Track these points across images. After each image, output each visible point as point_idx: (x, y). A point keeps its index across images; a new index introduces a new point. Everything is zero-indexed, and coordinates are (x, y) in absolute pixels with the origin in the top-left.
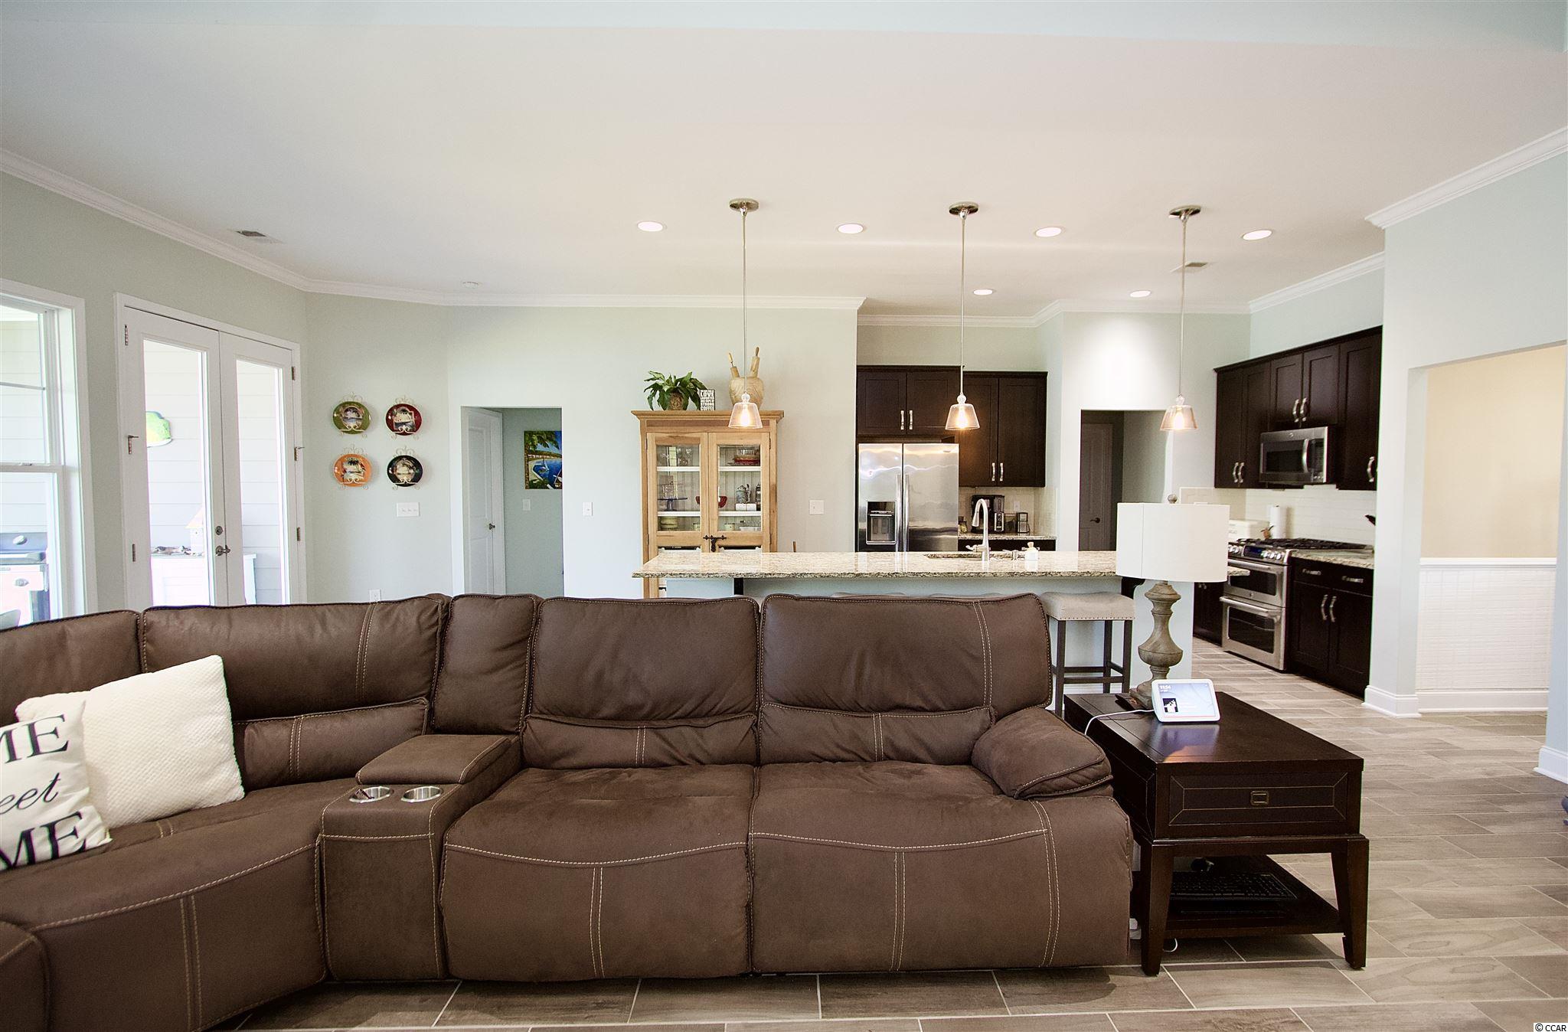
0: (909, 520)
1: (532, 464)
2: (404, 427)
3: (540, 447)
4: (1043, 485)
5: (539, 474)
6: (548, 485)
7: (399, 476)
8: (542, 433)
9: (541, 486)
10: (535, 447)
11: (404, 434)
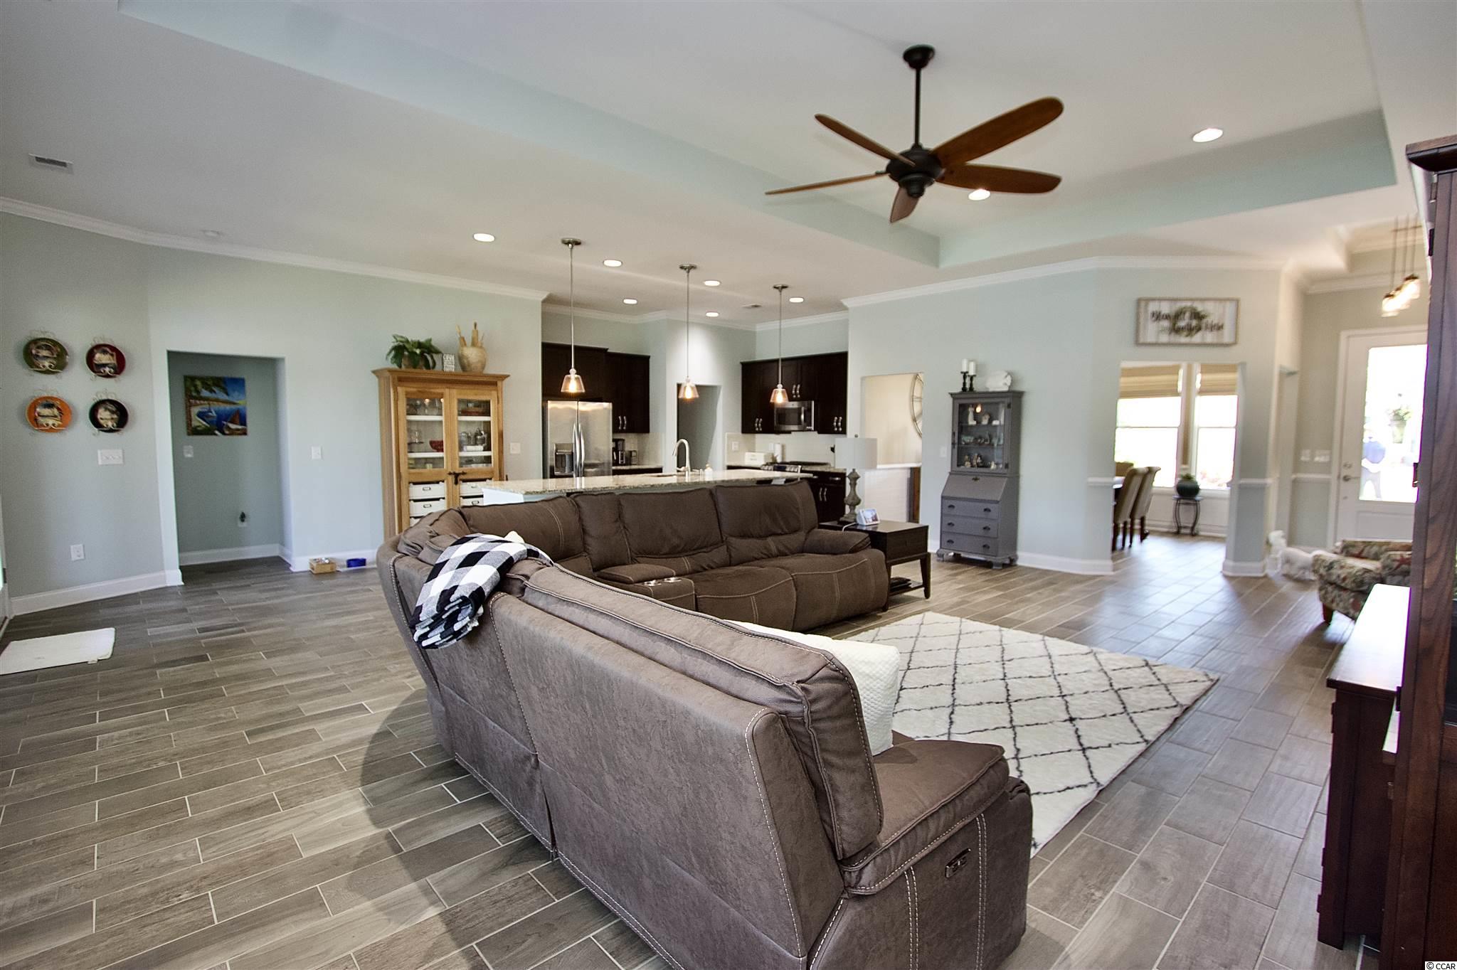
0: (585, 459)
1: (195, 410)
2: (107, 370)
3: (205, 393)
4: (648, 431)
5: (205, 421)
6: (217, 432)
7: (102, 421)
8: (207, 378)
9: (207, 432)
10: (198, 392)
11: (107, 376)
